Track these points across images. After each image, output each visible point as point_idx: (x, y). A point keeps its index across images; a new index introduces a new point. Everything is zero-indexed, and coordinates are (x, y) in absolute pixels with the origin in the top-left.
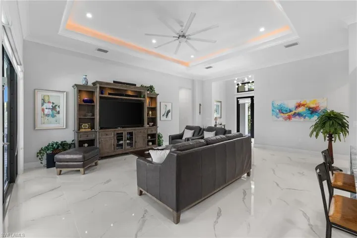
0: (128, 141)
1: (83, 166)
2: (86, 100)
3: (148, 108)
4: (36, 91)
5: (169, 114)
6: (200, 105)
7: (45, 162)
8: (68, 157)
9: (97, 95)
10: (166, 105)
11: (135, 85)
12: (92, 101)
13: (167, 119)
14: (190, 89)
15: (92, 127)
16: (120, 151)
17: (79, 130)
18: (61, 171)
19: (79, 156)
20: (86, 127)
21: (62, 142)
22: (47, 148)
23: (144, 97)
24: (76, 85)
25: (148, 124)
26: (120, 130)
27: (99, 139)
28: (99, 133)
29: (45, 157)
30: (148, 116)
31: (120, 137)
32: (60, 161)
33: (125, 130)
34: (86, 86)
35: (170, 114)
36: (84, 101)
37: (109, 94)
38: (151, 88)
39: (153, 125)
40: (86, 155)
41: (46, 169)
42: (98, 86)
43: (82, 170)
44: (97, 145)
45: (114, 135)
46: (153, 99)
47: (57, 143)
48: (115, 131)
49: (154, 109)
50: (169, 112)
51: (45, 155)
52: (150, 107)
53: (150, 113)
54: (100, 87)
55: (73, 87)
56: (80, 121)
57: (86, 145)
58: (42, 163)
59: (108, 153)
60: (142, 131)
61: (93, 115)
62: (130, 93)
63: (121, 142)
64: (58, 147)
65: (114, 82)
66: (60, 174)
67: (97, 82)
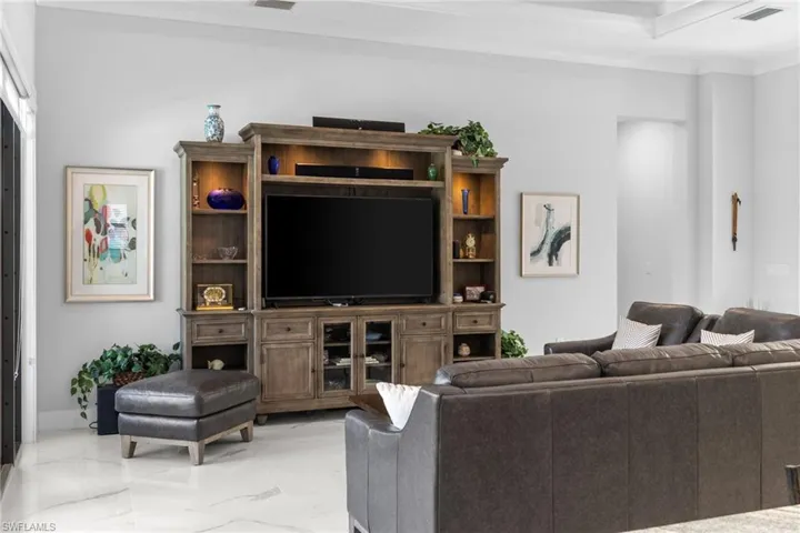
0: (370, 360)
1: (198, 435)
2: (216, 196)
3: (456, 220)
4: (69, 171)
5: (565, 246)
6: (736, 200)
7: (92, 413)
8: (154, 398)
9: (255, 176)
10: (549, 209)
11: (399, 127)
12: (237, 201)
13: (554, 269)
14: (678, 123)
15: (239, 299)
16: (338, 397)
17: (194, 307)
18: (133, 445)
19: (185, 400)
20: (215, 299)
21: (142, 349)
22: (98, 367)
23: (440, 176)
24: (182, 144)
25: (460, 290)
26: (338, 313)
27: (262, 342)
28: (262, 319)
29: (93, 395)
30: (455, 256)
31: (337, 339)
32: (132, 409)
33: (358, 316)
34: (215, 145)
35: (567, 248)
36: (214, 201)
37: (301, 170)
38: (471, 137)
39: (484, 297)
40: (210, 397)
41: (95, 438)
42: (257, 141)
43: (193, 446)
44: (255, 366)
45: (316, 329)
46: (484, 181)
47: (126, 349)
48: (319, 315)
49: (485, 228)
50: (562, 236)
51: (94, 390)
52: (472, 215)
53: (471, 242)
54: (264, 146)
55: (176, 150)
56: (199, 276)
57: (218, 364)
58: (84, 415)
59: (292, 399)
60: (430, 320)
61: (243, 255)
62: (383, 162)
63: (343, 362)
64: (130, 365)
65: (318, 122)
66: (131, 455)
67: (253, 126)
